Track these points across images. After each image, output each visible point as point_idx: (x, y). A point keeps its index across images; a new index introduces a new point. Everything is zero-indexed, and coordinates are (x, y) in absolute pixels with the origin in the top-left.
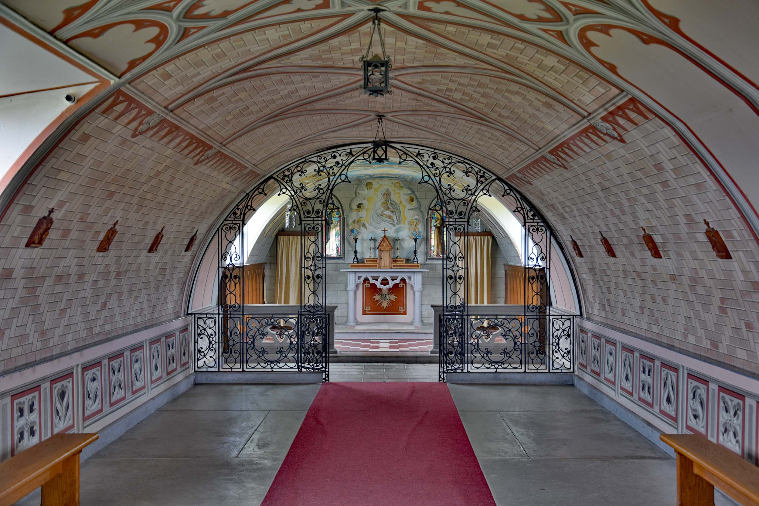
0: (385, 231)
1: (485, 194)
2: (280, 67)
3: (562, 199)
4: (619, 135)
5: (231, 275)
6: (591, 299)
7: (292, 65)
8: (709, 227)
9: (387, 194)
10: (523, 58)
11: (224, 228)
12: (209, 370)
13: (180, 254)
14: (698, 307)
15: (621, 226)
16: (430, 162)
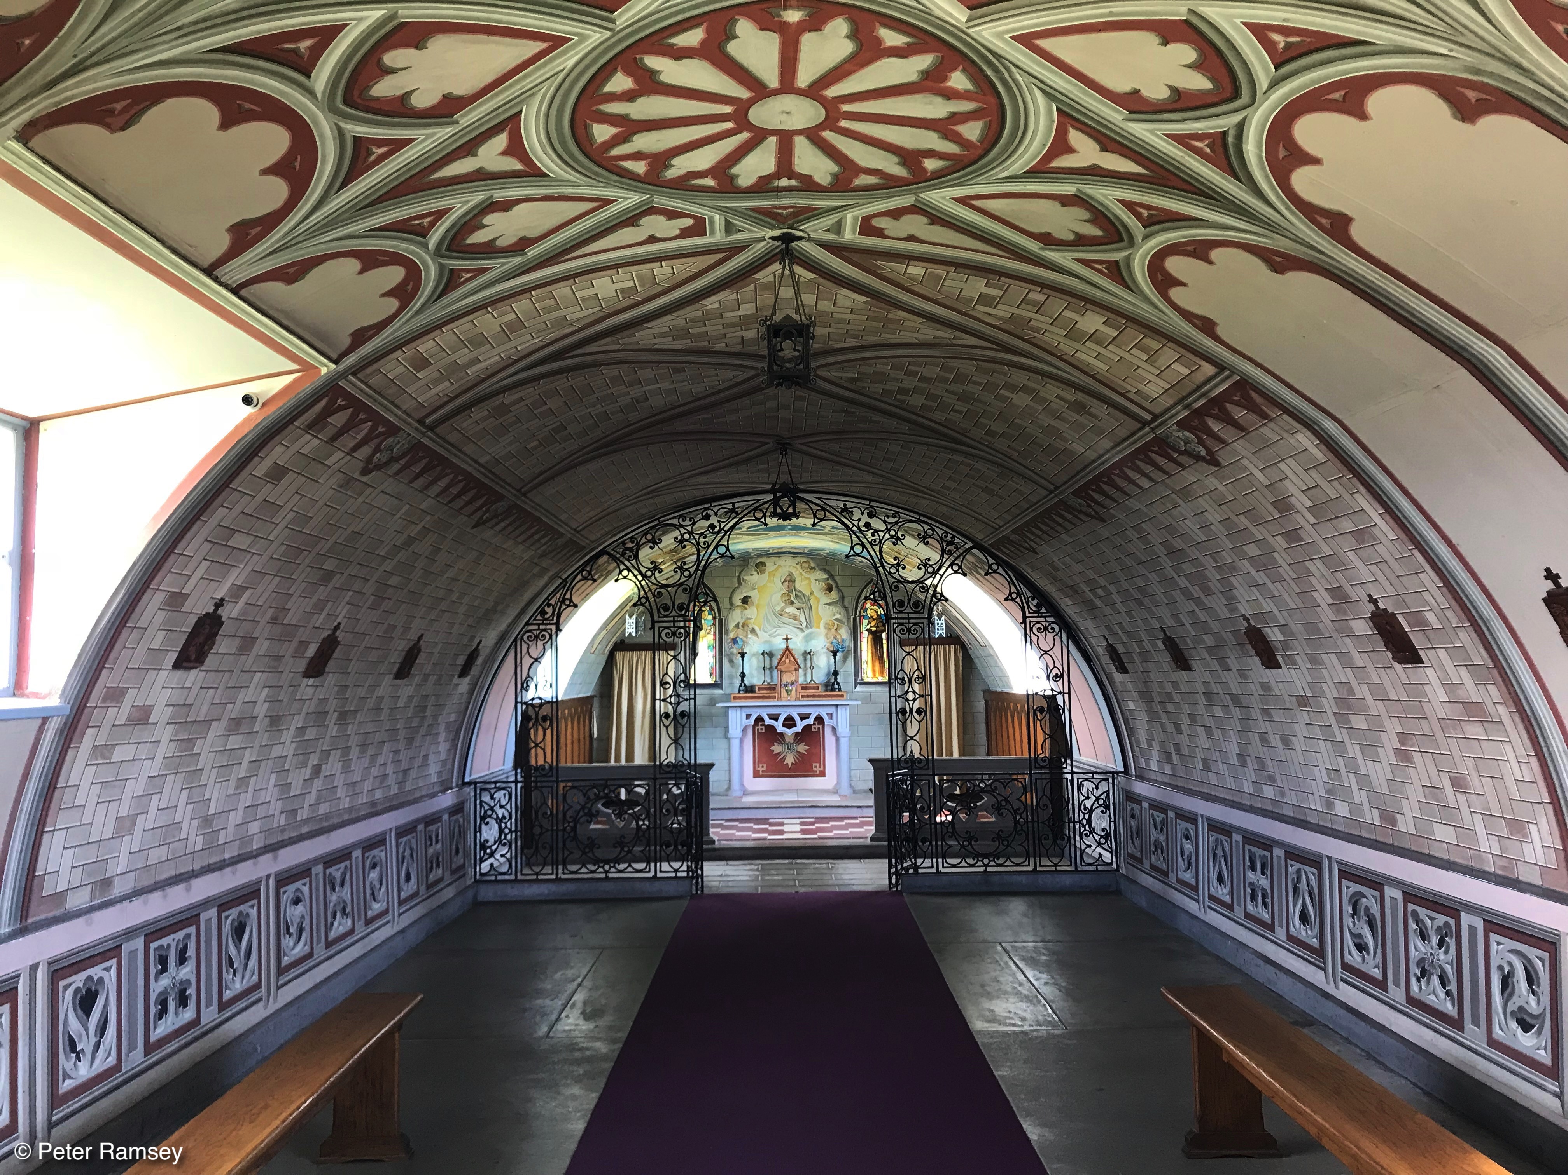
0: (787, 639)
1: (956, 572)
2: (618, 351)
3: (1091, 574)
4: (1209, 451)
5: (537, 714)
6: (1145, 745)
7: (640, 347)
8: (1377, 607)
9: (790, 580)
10: (1040, 321)
11: (525, 637)
12: (499, 877)
13: (451, 680)
14: (1354, 751)
15: (1202, 616)
16: (862, 524)
